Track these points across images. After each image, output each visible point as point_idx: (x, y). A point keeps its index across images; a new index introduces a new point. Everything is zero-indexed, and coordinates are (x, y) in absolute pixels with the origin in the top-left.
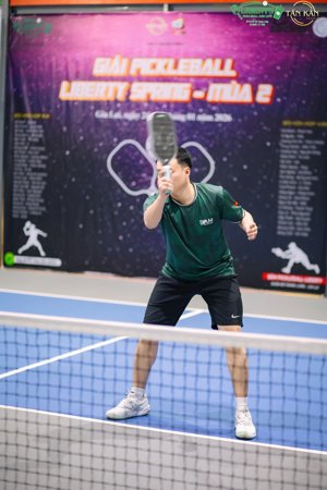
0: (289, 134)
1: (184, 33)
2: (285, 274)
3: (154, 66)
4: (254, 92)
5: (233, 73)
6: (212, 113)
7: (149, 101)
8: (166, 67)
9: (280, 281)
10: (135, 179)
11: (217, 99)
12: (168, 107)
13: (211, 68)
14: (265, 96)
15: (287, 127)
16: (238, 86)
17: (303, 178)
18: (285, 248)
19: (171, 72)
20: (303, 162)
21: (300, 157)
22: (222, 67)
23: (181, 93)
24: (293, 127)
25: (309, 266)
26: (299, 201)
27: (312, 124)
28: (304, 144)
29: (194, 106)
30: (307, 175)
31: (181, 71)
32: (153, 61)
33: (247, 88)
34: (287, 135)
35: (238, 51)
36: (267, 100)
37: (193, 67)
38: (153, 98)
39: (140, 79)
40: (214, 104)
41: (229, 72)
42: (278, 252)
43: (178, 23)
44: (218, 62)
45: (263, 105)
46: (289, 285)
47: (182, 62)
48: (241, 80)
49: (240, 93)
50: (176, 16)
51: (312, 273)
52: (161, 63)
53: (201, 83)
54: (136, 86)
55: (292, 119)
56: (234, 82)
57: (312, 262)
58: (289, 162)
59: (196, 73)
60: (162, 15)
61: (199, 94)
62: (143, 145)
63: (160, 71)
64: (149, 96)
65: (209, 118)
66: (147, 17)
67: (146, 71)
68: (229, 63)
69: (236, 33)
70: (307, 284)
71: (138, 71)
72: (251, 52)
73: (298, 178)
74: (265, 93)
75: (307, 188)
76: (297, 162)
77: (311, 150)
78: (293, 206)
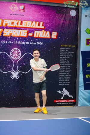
0: (63, 49)
1: (24, 11)
3: (13, 23)
4: (51, 35)
5: (43, 27)
6: (36, 42)
7: (11, 37)
8: (18, 24)
9: (60, 102)
11: (37, 36)
12: (19, 39)
13: (35, 25)
14: (54, 36)
15: (62, 47)
16: (45, 32)
17: (68, 65)
18: (62, 90)
19: (19, 26)
20: (67, 59)
21: (67, 57)
22: (39, 25)
23: (24, 33)
24: (64, 47)
25: (70, 96)
26: (66, 73)
27: (71, 46)
28: (68, 53)
29: (29, 39)
31: (23, 25)
32: (13, 21)
33: (48, 33)
34: (62, 50)
35: (45, 19)
36: (55, 37)
37: (28, 24)
38: (12, 35)
39: (8, 28)
40: (36, 38)
41: (41, 27)
42: (59, 92)
43: (22, 7)
44: (38, 23)
45: (54, 39)
46: (63, 103)
47: (24, 22)
48: (46, 30)
50: (21, 5)
51: (70, 98)
52: (16, 22)
53: (31, 30)
54: (5, 30)
55: (64, 45)
56: (43, 31)
58: (63, 59)
59: (29, 27)
60: (15, 4)
61: (30, 34)
63: (15, 25)
64: (11, 34)
67: (10, 25)
68: (41, 23)
69: (44, 13)
70: (69, 102)
71: (6, 24)
72: (49, 20)
73: (66, 65)
74: (54, 35)
75: (69, 68)
76: (66, 59)
77: (70, 55)
78: (64, 75)
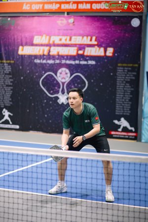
0: (121, 70)
1: (74, 25)
2: (119, 132)
3: (61, 40)
4: (105, 51)
5: (96, 43)
6: (87, 60)
7: (59, 55)
8: (66, 40)
9: (117, 135)
10: (53, 90)
11: (89, 54)
12: (67, 58)
13: (86, 40)
14: (110, 53)
15: (120, 67)
16: (98, 49)
17: (127, 89)
18: (119, 120)
19: (68, 42)
20: (127, 82)
21: (126, 80)
22: (91, 40)
23: (73, 51)
24: (122, 67)
25: (130, 128)
26: (125, 99)
27: (131, 65)
28: (128, 74)
29: (78, 57)
30: (128, 88)
31: (73, 42)
32: (60, 37)
33: (102, 49)
34: (120, 70)
35: (98, 33)
36: (111, 55)
37: (78, 40)
38: (60, 54)
39: (55, 45)
40: (87, 56)
41: (94, 42)
42: (116, 122)
43: (71, 20)
44: (89, 38)
45: (109, 57)
46: (121, 136)
47: (73, 38)
48: (99, 46)
49: (99, 52)
50: (70, 17)
51: (131, 131)
52: (64, 38)
53: (82, 47)
54: (52, 48)
55: (122, 63)
56: (96, 47)
57: (131, 126)
58: (121, 82)
59: (80, 43)
60: (64, 17)
61: (81, 52)
62: (56, 75)
63: (63, 42)
64: (58, 53)
65: (85, 63)
66: (57, 18)
67: (57, 42)
68: (94, 38)
69: (97, 25)
70: (129, 136)
71: (54, 42)
72: (104, 33)
73: (125, 89)
74: (110, 51)
75: (129, 94)
76: (124, 82)
77: (131, 77)
78: (123, 101)
